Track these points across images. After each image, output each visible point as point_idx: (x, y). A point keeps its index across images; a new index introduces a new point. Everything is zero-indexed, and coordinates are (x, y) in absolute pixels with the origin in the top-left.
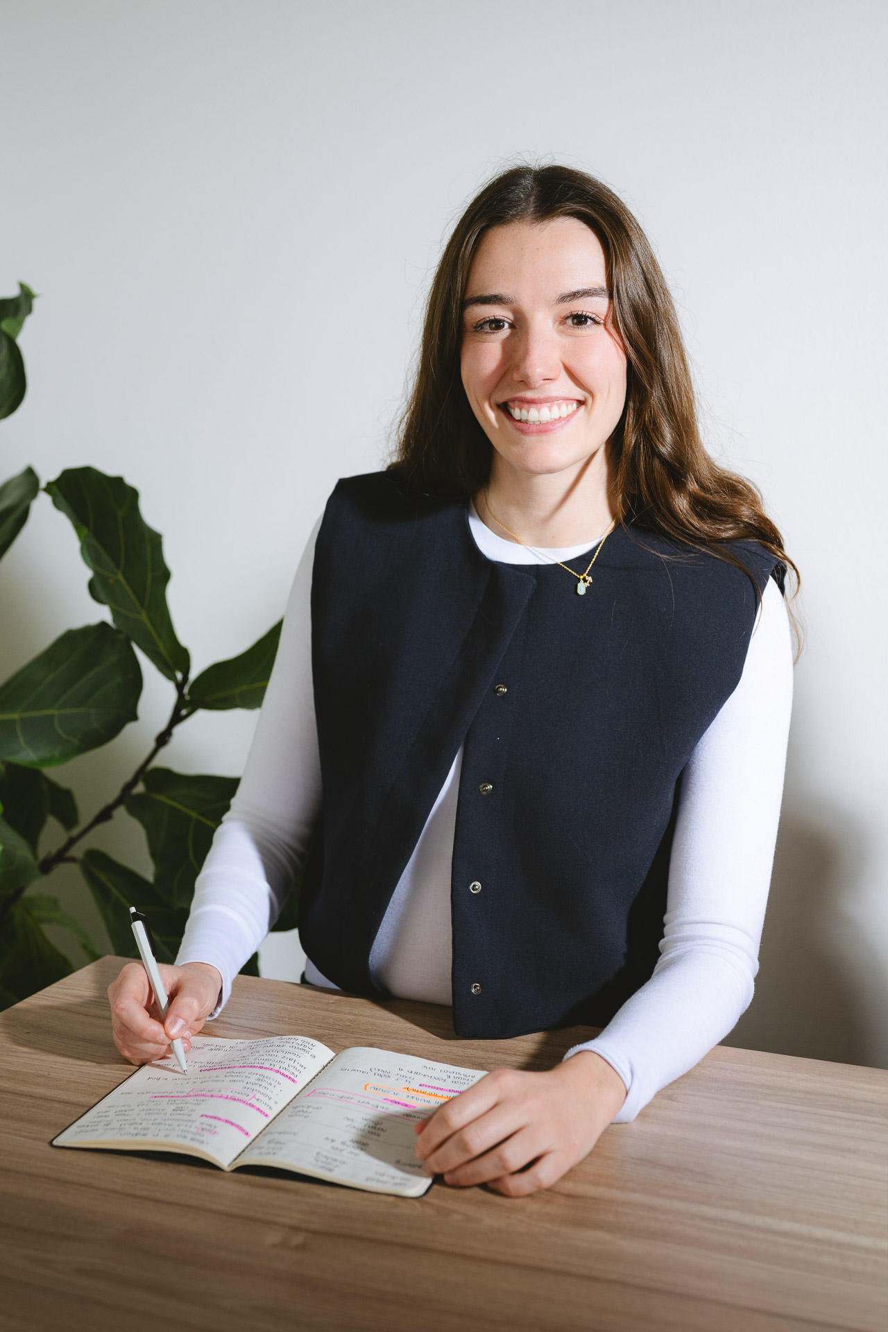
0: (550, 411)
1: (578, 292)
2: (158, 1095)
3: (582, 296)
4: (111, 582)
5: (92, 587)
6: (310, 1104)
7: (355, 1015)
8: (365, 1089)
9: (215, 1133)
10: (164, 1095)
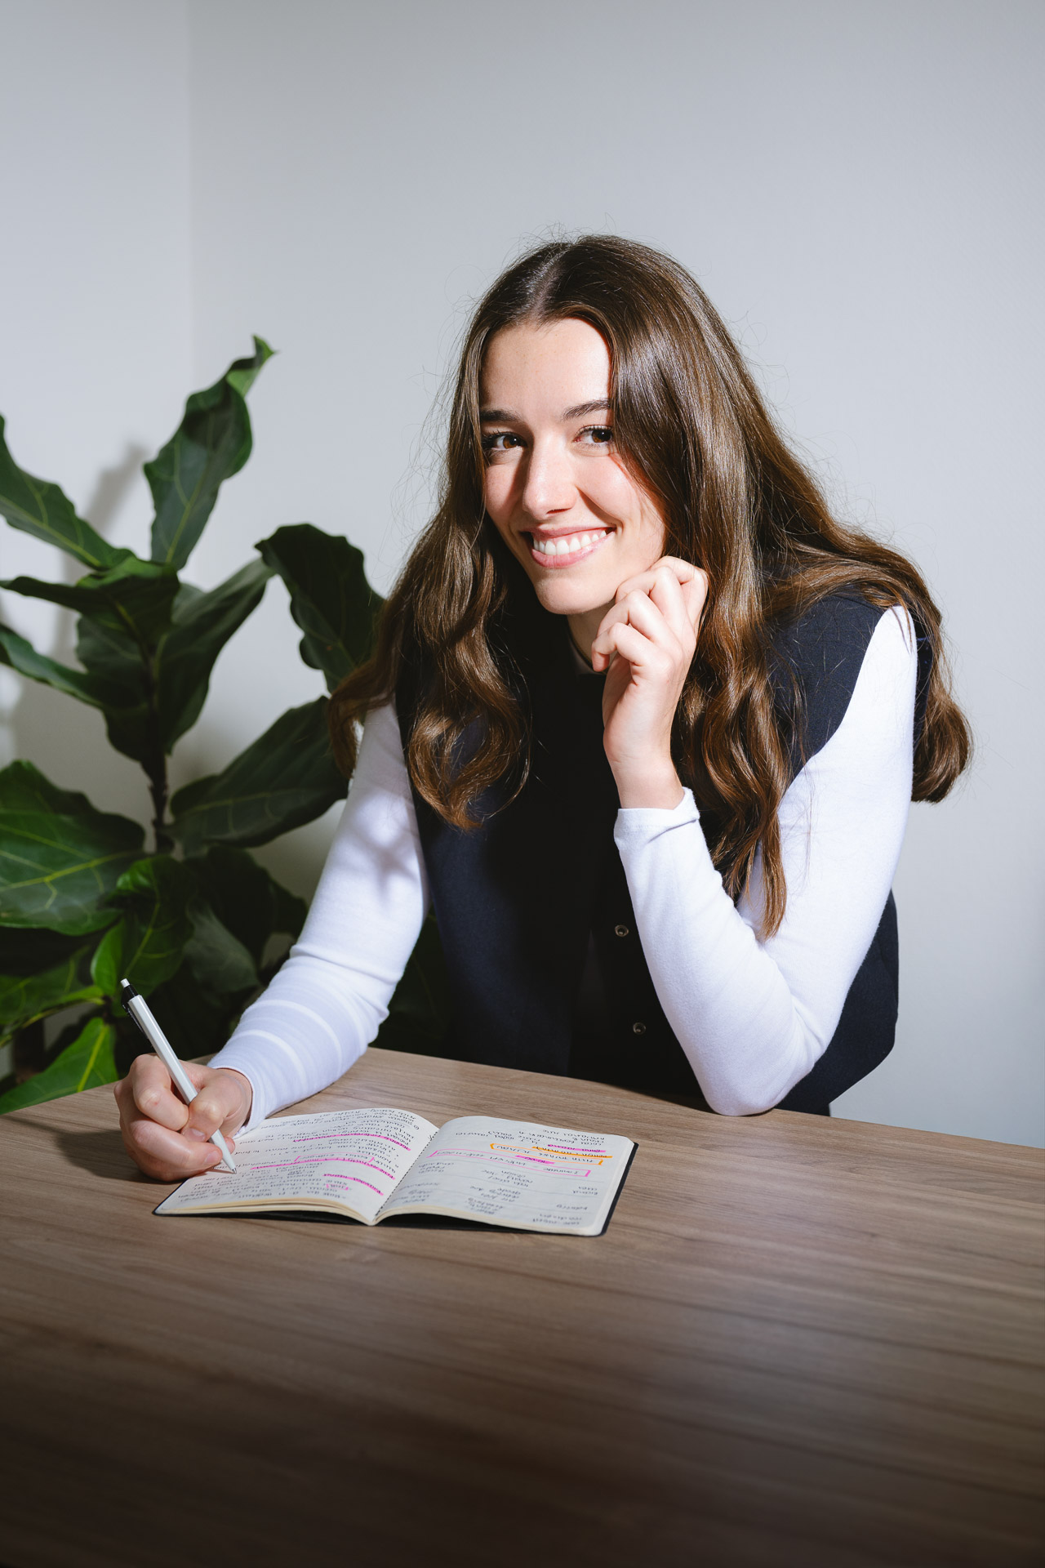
0: (569, 543)
1: (589, 405)
2: (259, 1166)
3: (592, 409)
4: (329, 648)
5: (303, 648)
6: (439, 1161)
7: (528, 1091)
8: (492, 1148)
9: (347, 1188)
10: (265, 1165)
